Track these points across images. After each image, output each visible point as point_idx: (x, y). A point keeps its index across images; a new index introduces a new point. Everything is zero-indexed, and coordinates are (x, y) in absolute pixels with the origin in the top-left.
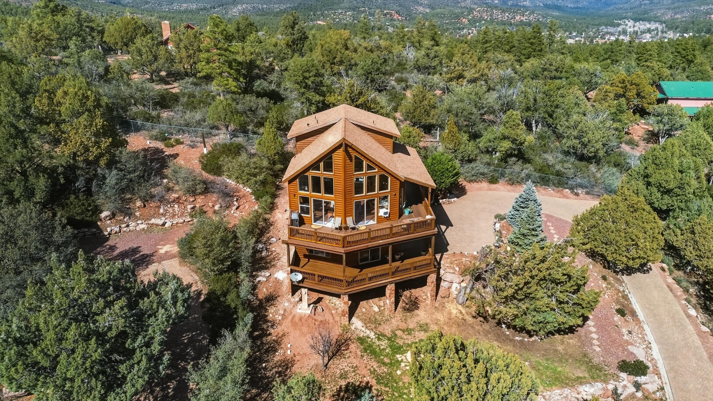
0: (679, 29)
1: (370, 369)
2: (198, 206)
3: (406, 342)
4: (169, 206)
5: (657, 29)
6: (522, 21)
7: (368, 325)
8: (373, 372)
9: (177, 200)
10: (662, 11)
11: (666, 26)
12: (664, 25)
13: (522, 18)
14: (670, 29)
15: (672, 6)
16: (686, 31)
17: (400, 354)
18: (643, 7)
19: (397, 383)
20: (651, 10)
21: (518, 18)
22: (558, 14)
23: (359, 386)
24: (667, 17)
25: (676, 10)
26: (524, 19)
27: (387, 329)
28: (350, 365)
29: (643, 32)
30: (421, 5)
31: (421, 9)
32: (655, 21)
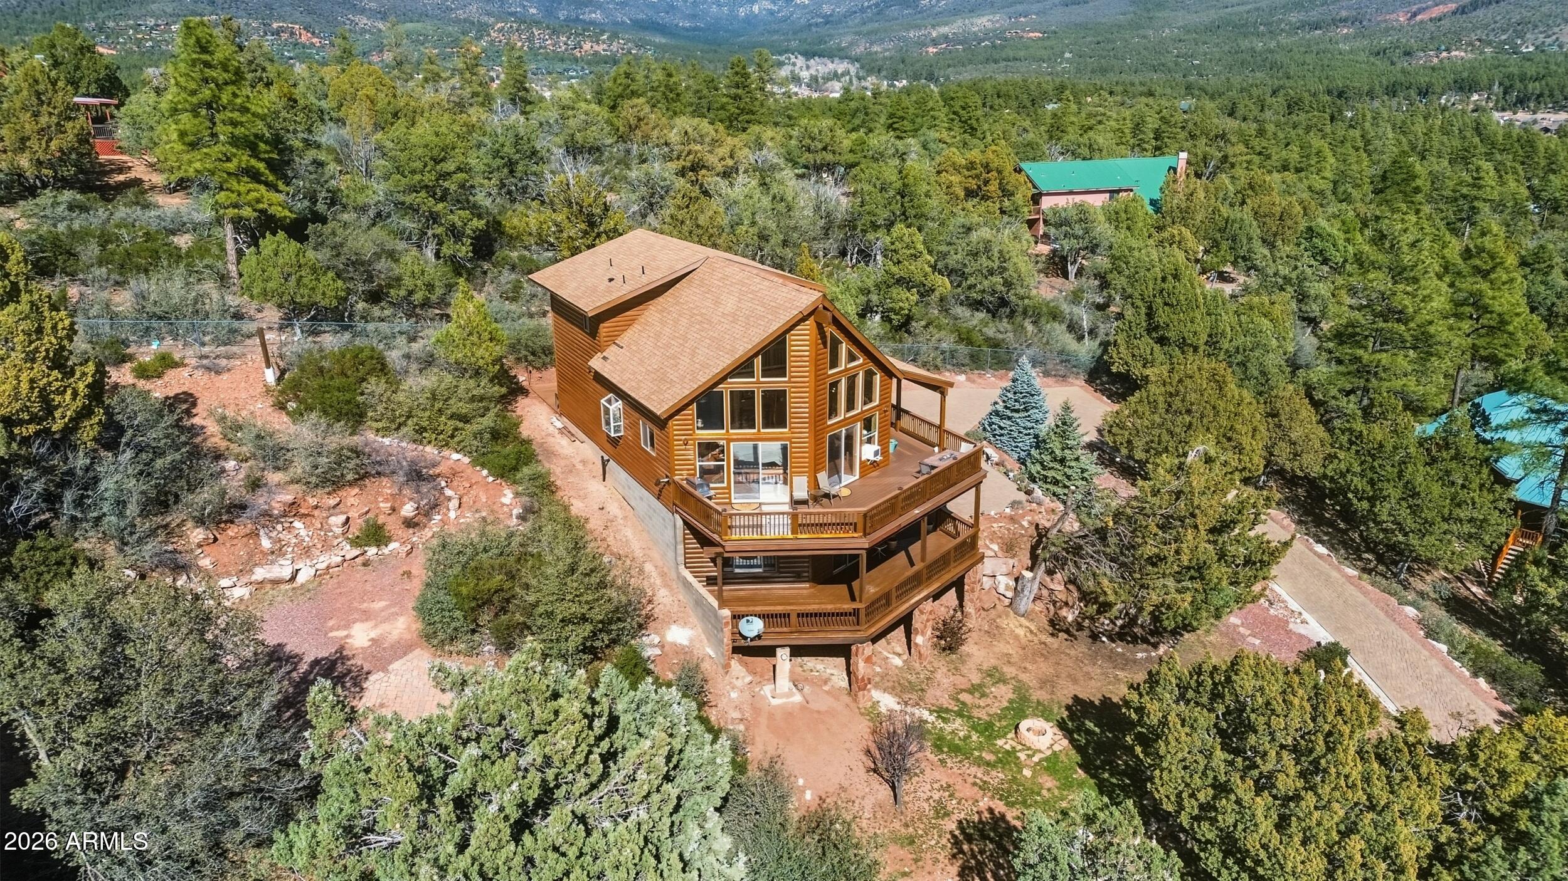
0: (884, 73)
1: (975, 784)
2: (353, 514)
3: (992, 711)
4: (279, 527)
5: (847, 73)
6: (596, 53)
7: (906, 697)
8: (984, 787)
9: (293, 509)
10: (849, 38)
11: (862, 67)
12: (857, 65)
13: (596, 48)
14: (870, 72)
15: (865, 29)
16: (894, 76)
17: (1000, 737)
18: (814, 29)
19: (1039, 794)
20: (831, 36)
21: (587, 46)
22: (664, 41)
23: (980, 821)
24: (859, 50)
25: (872, 36)
26: (600, 48)
27: (940, 695)
28: (936, 786)
29: (827, 79)
30: (363, 11)
31: (363, 21)
32: (842, 58)
